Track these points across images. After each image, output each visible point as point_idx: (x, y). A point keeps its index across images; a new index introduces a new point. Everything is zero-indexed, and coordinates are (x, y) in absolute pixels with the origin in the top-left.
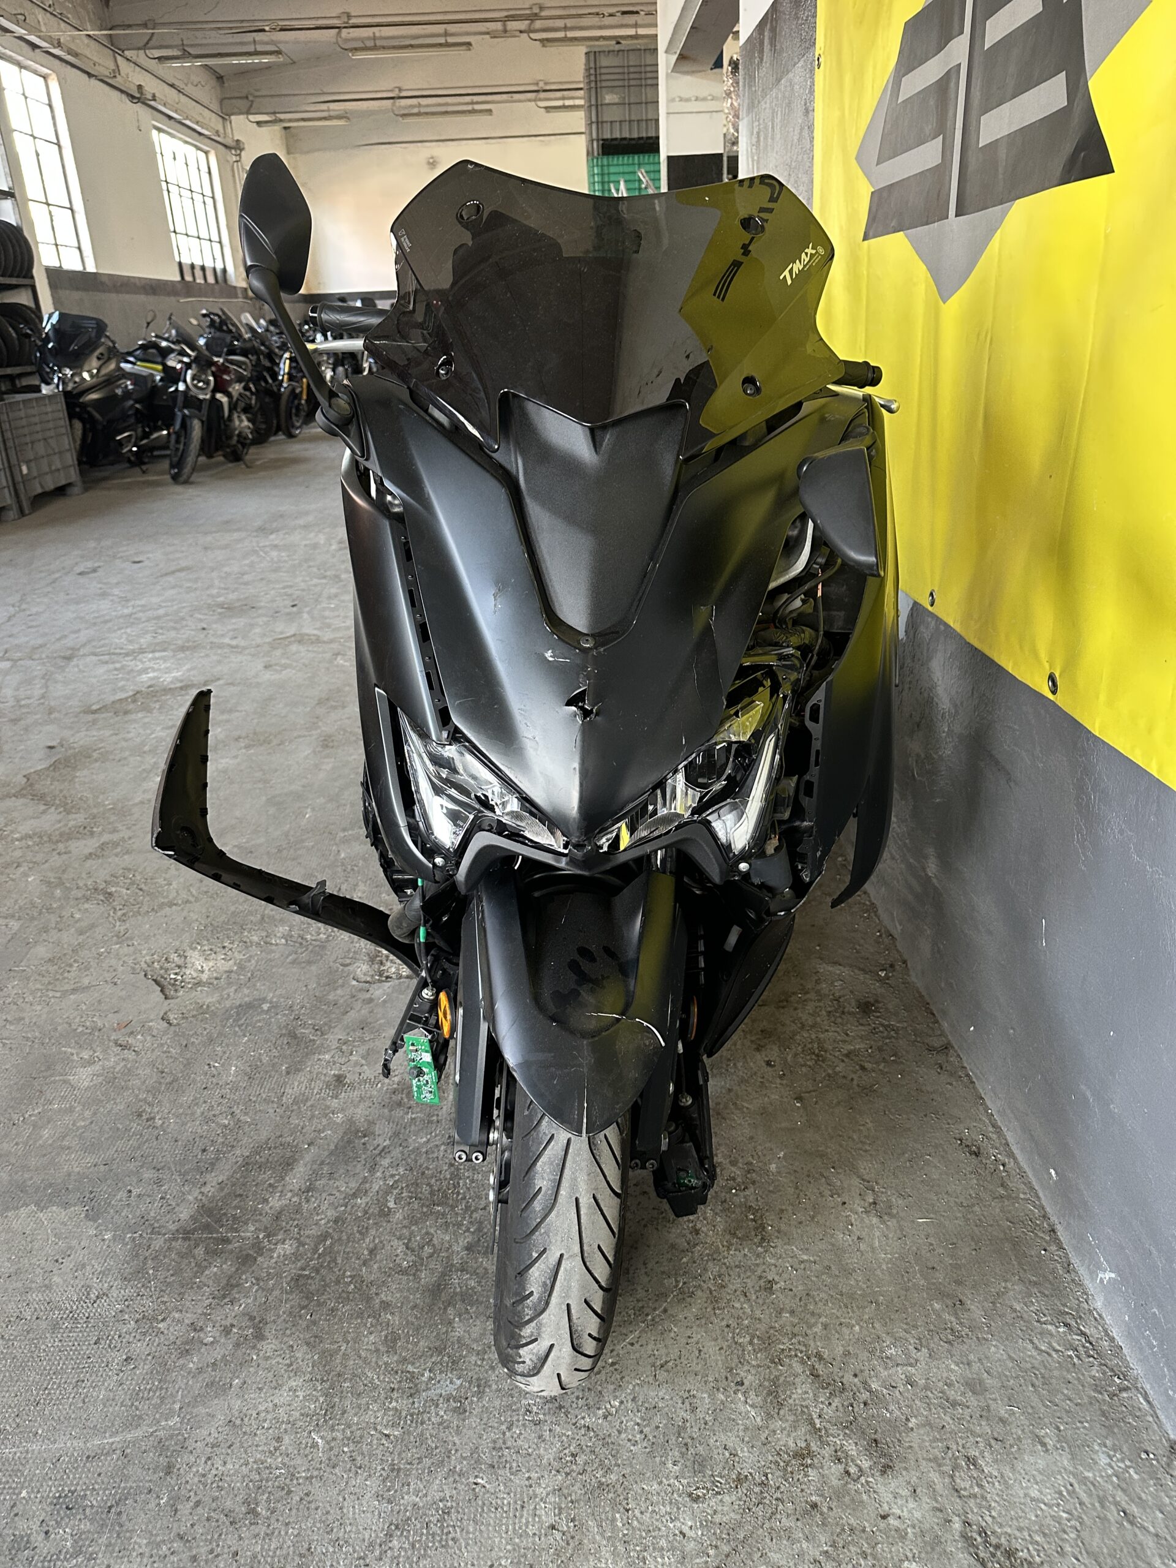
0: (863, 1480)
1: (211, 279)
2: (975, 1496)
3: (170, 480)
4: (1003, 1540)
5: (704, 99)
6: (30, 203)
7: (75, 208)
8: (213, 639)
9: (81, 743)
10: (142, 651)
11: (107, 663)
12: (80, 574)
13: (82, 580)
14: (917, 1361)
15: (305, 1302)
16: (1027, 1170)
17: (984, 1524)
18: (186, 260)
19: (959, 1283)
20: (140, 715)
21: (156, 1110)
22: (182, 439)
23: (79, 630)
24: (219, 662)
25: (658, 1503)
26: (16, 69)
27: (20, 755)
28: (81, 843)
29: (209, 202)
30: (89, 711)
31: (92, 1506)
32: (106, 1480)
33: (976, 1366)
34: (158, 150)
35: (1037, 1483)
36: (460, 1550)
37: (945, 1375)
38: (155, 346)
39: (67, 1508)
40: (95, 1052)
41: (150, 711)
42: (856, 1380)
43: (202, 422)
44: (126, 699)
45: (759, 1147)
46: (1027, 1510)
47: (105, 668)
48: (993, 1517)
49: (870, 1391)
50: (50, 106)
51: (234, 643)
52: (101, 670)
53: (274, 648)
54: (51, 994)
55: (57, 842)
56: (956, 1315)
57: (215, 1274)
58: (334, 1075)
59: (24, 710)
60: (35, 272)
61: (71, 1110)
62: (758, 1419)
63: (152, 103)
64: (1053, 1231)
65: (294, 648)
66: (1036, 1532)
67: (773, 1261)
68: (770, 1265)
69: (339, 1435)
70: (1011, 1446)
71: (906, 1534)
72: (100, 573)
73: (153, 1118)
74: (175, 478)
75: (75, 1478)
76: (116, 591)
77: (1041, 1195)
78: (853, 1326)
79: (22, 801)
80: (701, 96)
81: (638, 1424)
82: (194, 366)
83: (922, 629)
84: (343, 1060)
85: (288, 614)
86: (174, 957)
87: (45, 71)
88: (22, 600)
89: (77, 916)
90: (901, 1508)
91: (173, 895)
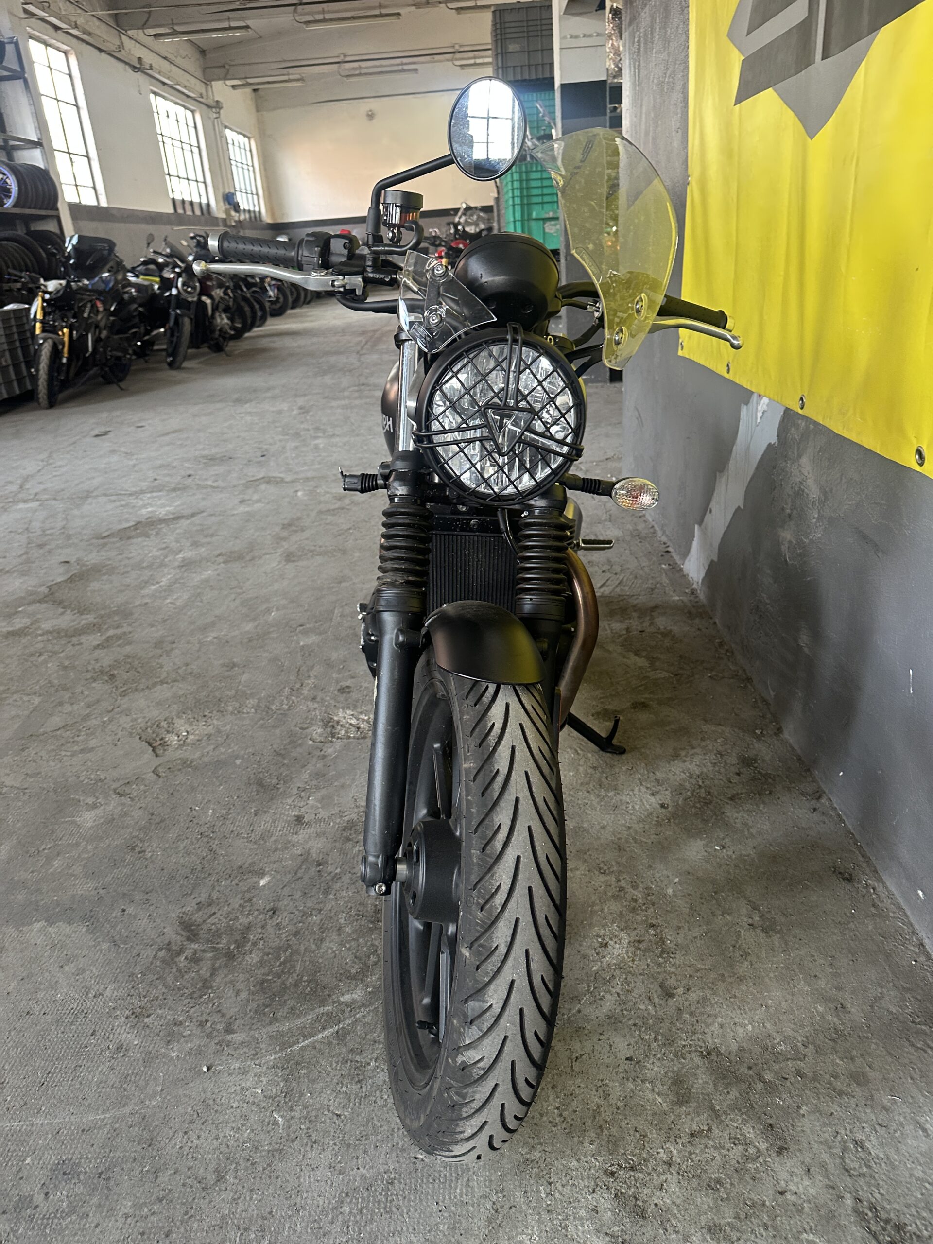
0: (761, 1160)
1: (198, 212)
2: (863, 1175)
3: (166, 366)
4: (892, 1215)
5: (590, 36)
6: (56, 152)
7: (91, 155)
8: (200, 483)
9: (93, 561)
10: (142, 492)
11: (114, 501)
12: (97, 436)
13: (97, 440)
14: (805, 1056)
15: (267, 1002)
16: (895, 892)
17: (873, 1200)
18: (178, 197)
19: (839, 989)
20: (140, 539)
21: (147, 844)
22: (176, 334)
23: (93, 478)
24: (204, 499)
25: (577, 1177)
26: (43, 46)
27: (44, 571)
28: (90, 638)
29: (196, 150)
30: (99, 537)
31: (86, 1173)
32: (98, 1151)
33: (859, 1061)
34: (155, 110)
35: (920, 1165)
36: (403, 1216)
37: (831, 1068)
38: (153, 262)
39: (64, 1174)
40: (97, 798)
41: (148, 536)
42: (751, 1072)
43: (191, 319)
44: (129, 527)
45: (657, 875)
46: (913, 1189)
47: (113, 505)
48: (882, 1195)
49: (764, 1082)
50: (70, 75)
51: (215, 484)
52: (110, 506)
53: (247, 488)
54: (63, 753)
55: (72, 636)
56: (838, 1016)
57: (193, 978)
58: (295, 816)
59: (50, 537)
60: (59, 205)
61: (77, 844)
62: (664, 1105)
63: (149, 72)
64: (922, 945)
65: (263, 487)
66: (923, 1208)
67: (673, 970)
68: (670, 973)
69: (297, 1115)
70: (895, 1131)
71: (803, 1208)
72: (111, 435)
73: (144, 851)
74: (171, 365)
75: (71, 1148)
76: (123, 449)
77: (909, 913)
78: (746, 1026)
79: (44, 605)
80: (588, 33)
81: (558, 1108)
82: (184, 275)
83: (793, 431)
84: (302, 804)
85: (259, 462)
86: (164, 724)
87: (65, 47)
88: (50, 457)
89: (86, 693)
90: (797, 1184)
91: (164, 675)
